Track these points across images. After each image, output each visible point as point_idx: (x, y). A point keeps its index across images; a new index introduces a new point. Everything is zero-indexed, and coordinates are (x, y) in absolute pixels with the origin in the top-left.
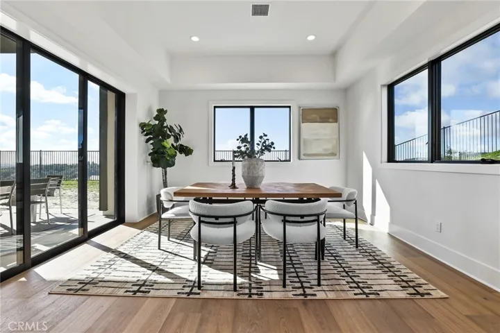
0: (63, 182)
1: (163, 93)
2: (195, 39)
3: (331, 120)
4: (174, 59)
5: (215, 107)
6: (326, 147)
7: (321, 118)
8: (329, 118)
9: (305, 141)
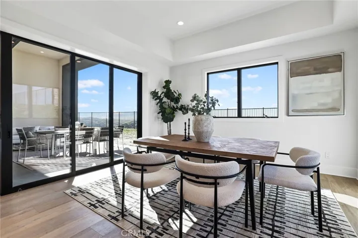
0: (124, 129)
1: (173, 69)
2: (181, 23)
3: (330, 70)
4: (175, 42)
5: (208, 74)
6: (322, 101)
7: (315, 69)
8: (328, 68)
9: (294, 97)
